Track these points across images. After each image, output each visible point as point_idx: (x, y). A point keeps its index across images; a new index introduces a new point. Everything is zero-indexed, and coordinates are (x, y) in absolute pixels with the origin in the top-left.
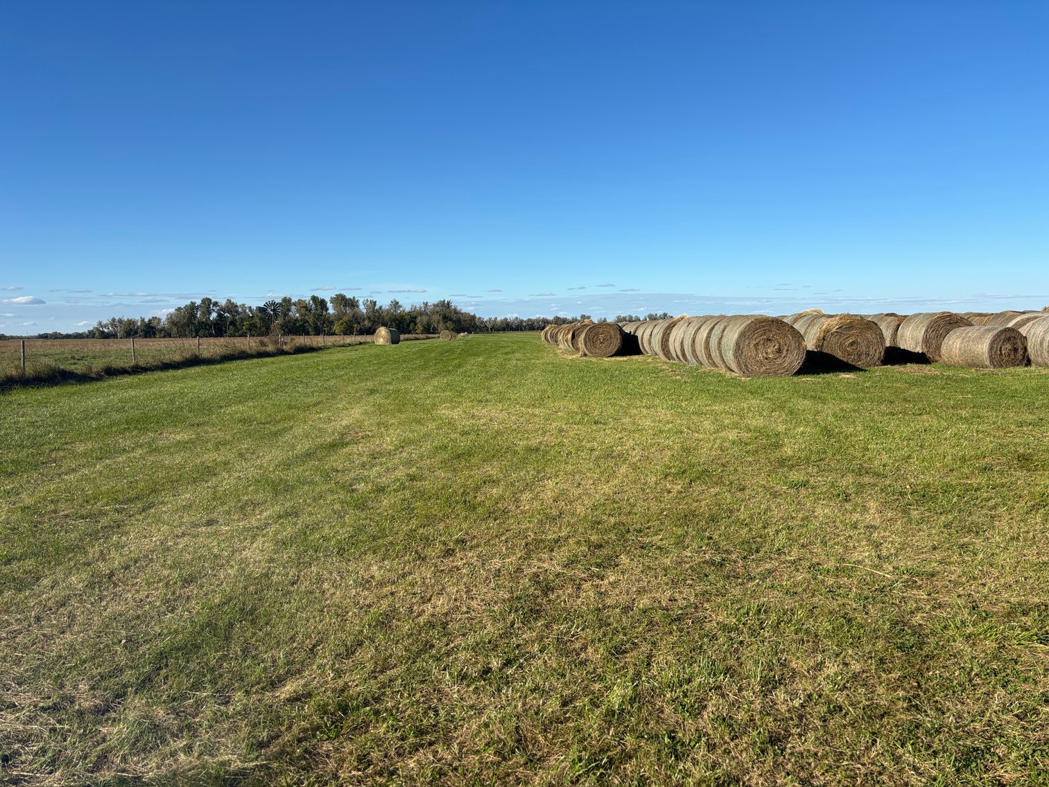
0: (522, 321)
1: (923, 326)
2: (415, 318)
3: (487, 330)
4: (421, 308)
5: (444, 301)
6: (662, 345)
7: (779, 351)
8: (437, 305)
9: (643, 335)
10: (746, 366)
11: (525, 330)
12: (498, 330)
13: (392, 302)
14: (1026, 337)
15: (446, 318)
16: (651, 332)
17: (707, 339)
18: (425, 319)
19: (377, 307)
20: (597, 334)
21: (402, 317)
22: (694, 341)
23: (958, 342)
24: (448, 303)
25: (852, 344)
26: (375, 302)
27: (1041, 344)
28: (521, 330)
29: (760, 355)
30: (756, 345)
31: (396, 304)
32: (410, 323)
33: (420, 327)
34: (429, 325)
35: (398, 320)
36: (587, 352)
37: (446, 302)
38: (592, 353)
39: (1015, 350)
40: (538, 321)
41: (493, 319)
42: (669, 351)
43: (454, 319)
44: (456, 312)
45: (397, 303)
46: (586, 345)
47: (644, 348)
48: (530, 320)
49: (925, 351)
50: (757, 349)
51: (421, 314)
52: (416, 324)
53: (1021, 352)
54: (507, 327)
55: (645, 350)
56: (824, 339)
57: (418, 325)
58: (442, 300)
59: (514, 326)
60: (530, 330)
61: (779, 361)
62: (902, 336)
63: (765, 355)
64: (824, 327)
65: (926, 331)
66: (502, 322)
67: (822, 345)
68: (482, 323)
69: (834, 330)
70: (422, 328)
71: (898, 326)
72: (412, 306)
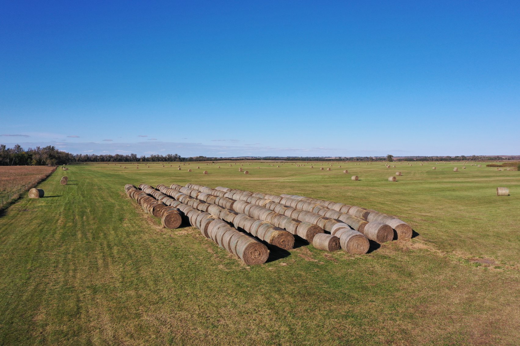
0: (97, 156)
1: (306, 230)
2: (31, 155)
3: (76, 161)
4: (35, 150)
5: (50, 147)
6: (205, 232)
7: (260, 254)
8: (46, 149)
9: (191, 218)
10: (247, 261)
11: (99, 161)
12: (83, 161)
13: (16, 146)
14: (339, 238)
15: (51, 156)
16: (196, 219)
17: (229, 242)
18: (38, 157)
19: (6, 149)
20: (171, 218)
21: (23, 155)
22: (222, 239)
23: (318, 240)
24: (53, 147)
25: (282, 242)
26: (5, 146)
27: (344, 244)
28: (96, 161)
29: (253, 256)
30: (251, 253)
31: (18, 147)
32: (28, 158)
33: (34, 161)
34: (40, 160)
35: (20, 157)
36: (166, 226)
37: (51, 147)
38: (168, 227)
39: (336, 244)
40: (106, 156)
41: (79, 155)
42: (207, 234)
43: (57, 156)
44: (58, 152)
45: (20, 146)
46: (165, 223)
47: (192, 224)
48: (101, 156)
49: (307, 239)
50: (251, 254)
51: (36, 153)
52: (31, 159)
53: (338, 244)
54: (88, 160)
55: (193, 225)
56: (273, 240)
57: (33, 160)
58: (49, 146)
59: (92, 159)
60: (101, 161)
61: (260, 258)
62: (299, 231)
63: (254, 256)
64: (273, 235)
65: (307, 232)
66: (85, 157)
67: (272, 242)
68: (72, 157)
69: (276, 237)
70: (35, 162)
71: (297, 227)
72: (29, 148)
